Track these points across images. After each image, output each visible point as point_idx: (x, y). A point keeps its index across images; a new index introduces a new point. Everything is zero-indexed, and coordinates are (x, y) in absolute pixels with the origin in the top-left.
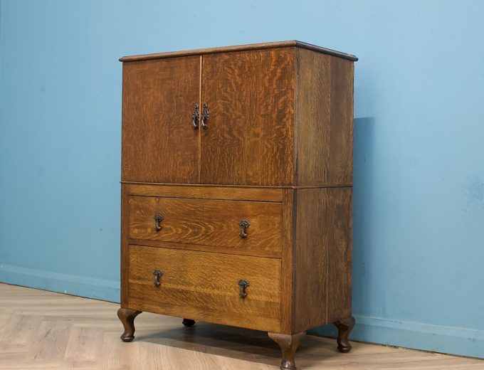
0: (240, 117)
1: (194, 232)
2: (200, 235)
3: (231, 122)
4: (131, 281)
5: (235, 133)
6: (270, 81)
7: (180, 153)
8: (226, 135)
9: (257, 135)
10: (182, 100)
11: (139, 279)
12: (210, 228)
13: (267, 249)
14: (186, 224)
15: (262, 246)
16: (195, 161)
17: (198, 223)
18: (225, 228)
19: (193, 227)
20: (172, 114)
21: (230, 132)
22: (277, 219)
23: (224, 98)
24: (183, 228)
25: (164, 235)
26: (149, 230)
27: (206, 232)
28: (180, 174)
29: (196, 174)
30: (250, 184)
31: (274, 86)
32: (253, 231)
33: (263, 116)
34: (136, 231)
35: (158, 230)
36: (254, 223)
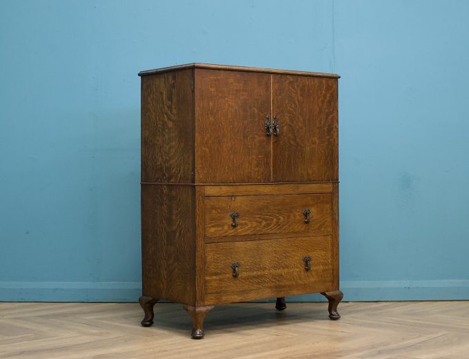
0: (302, 128)
1: (267, 224)
2: (272, 225)
3: (295, 131)
4: (207, 278)
5: (298, 140)
6: (323, 102)
7: (254, 157)
8: (292, 142)
9: (314, 143)
10: (256, 111)
11: (216, 274)
12: (280, 219)
13: (323, 229)
14: (260, 218)
15: (319, 228)
16: (267, 164)
17: (270, 216)
18: (292, 217)
19: (266, 220)
20: (246, 122)
21: (295, 140)
22: (328, 206)
23: (289, 112)
24: (257, 221)
25: (239, 230)
26: (226, 228)
27: (277, 222)
28: (254, 175)
29: (268, 174)
30: (310, 181)
31: (325, 107)
32: (313, 217)
33: (318, 128)
34: (212, 230)
35: (234, 226)
36: (313, 210)
